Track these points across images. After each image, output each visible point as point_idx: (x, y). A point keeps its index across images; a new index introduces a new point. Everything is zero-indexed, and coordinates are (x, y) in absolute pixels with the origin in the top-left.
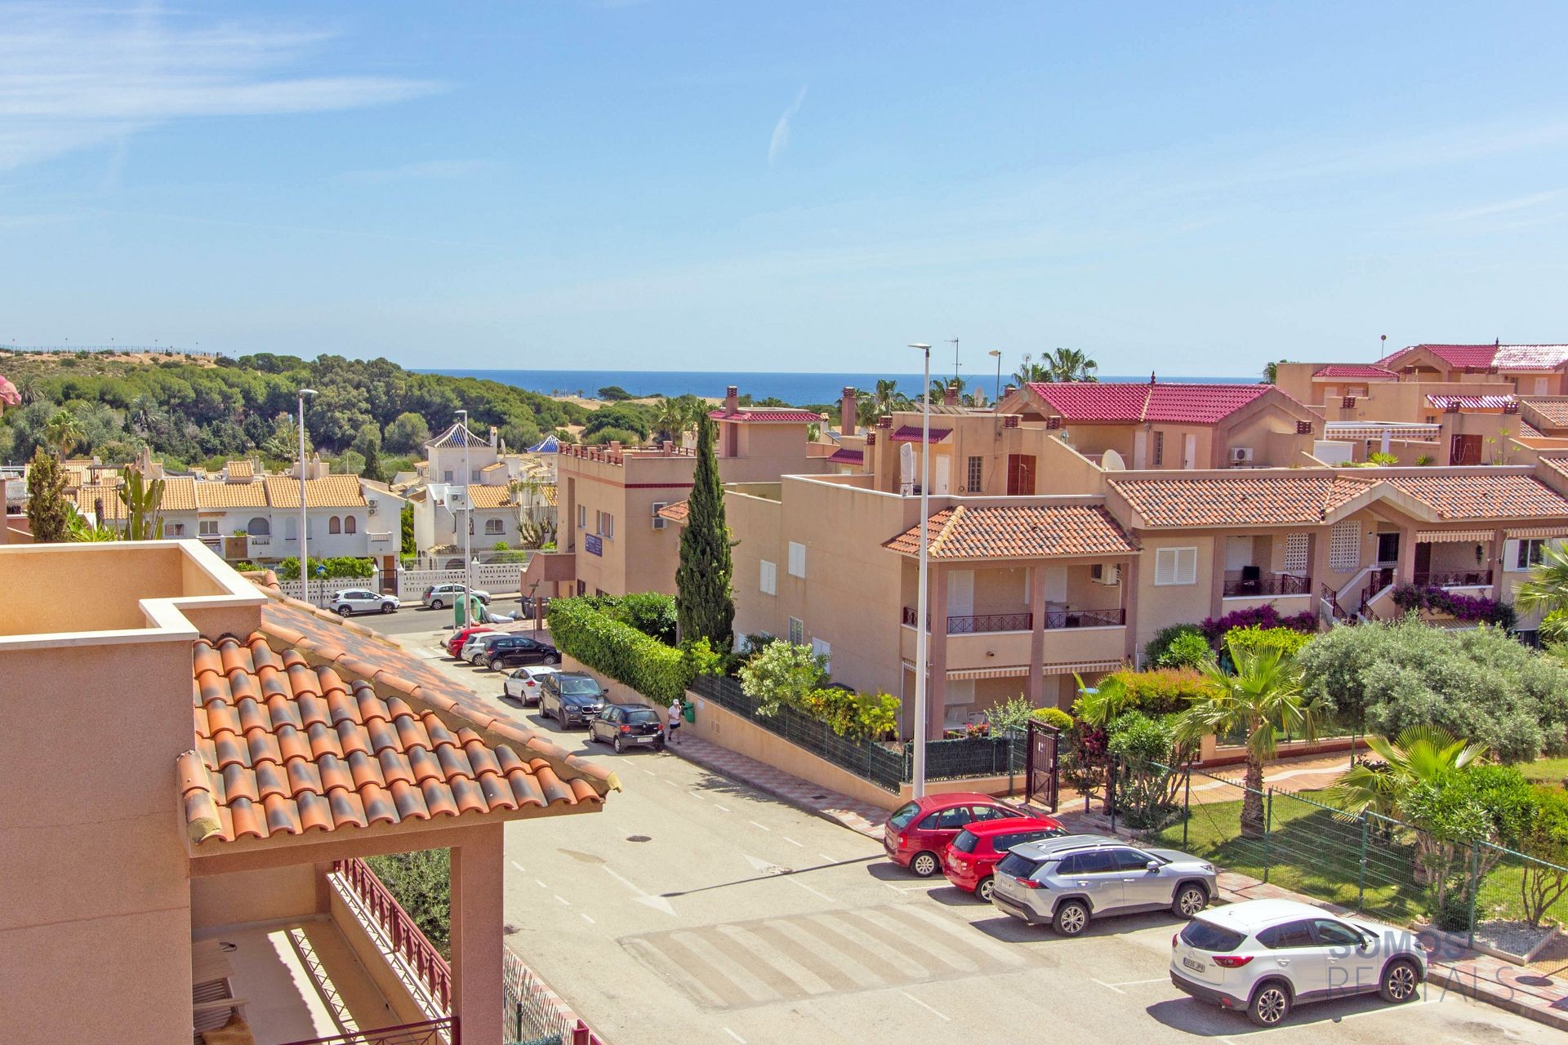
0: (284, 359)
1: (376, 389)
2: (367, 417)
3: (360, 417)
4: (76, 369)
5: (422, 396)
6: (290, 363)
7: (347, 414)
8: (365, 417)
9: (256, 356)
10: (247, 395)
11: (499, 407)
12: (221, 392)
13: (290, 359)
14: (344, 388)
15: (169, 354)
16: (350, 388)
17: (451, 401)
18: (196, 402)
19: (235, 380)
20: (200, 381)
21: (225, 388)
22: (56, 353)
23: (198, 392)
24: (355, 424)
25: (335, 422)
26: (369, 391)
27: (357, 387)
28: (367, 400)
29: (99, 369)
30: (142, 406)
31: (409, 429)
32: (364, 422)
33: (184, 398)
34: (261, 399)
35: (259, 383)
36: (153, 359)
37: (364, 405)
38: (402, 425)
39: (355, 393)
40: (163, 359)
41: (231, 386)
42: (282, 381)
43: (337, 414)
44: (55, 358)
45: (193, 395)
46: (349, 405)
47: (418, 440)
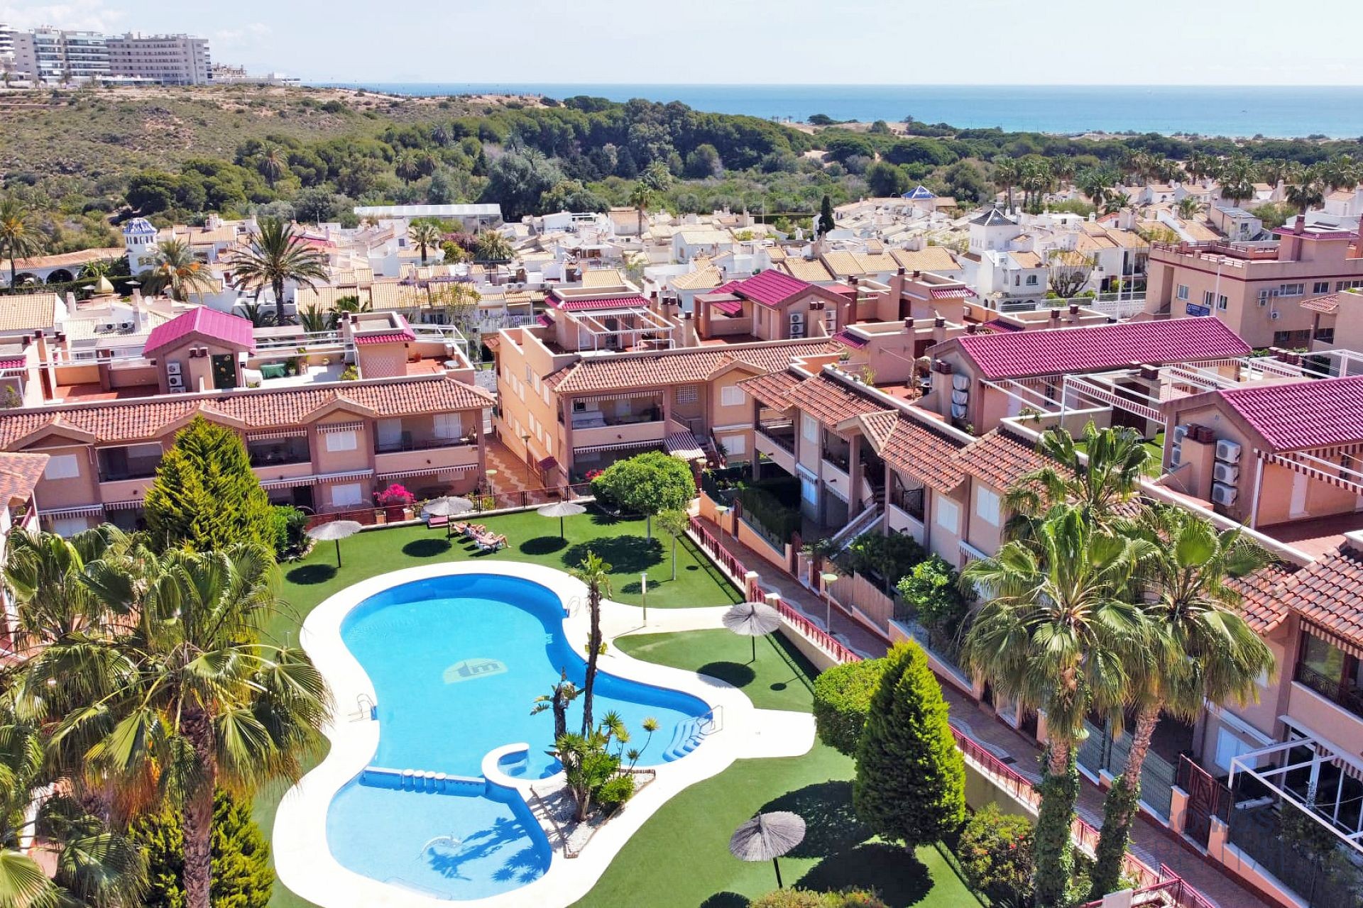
0: (596, 100)
1: (675, 125)
2: (671, 147)
3: (667, 147)
4: (450, 110)
5: (710, 131)
6: (604, 103)
7: (657, 145)
8: (669, 147)
9: (576, 98)
10: (577, 128)
11: (767, 138)
12: (560, 128)
13: (601, 100)
14: (653, 124)
15: (508, 96)
16: (657, 125)
17: (732, 134)
18: (541, 134)
19: (569, 118)
20: (543, 119)
21: (562, 125)
22: (433, 98)
24: (663, 153)
25: (648, 151)
26: (670, 127)
27: (662, 123)
28: (669, 134)
29: (466, 110)
31: (703, 157)
32: (669, 151)
34: (587, 132)
35: (584, 120)
36: (498, 101)
37: (668, 138)
38: (701, 153)
39: (661, 128)
40: (506, 101)
41: (566, 122)
42: (601, 117)
43: (650, 145)
44: (433, 102)
45: (539, 130)
46: (658, 138)
47: (711, 165)
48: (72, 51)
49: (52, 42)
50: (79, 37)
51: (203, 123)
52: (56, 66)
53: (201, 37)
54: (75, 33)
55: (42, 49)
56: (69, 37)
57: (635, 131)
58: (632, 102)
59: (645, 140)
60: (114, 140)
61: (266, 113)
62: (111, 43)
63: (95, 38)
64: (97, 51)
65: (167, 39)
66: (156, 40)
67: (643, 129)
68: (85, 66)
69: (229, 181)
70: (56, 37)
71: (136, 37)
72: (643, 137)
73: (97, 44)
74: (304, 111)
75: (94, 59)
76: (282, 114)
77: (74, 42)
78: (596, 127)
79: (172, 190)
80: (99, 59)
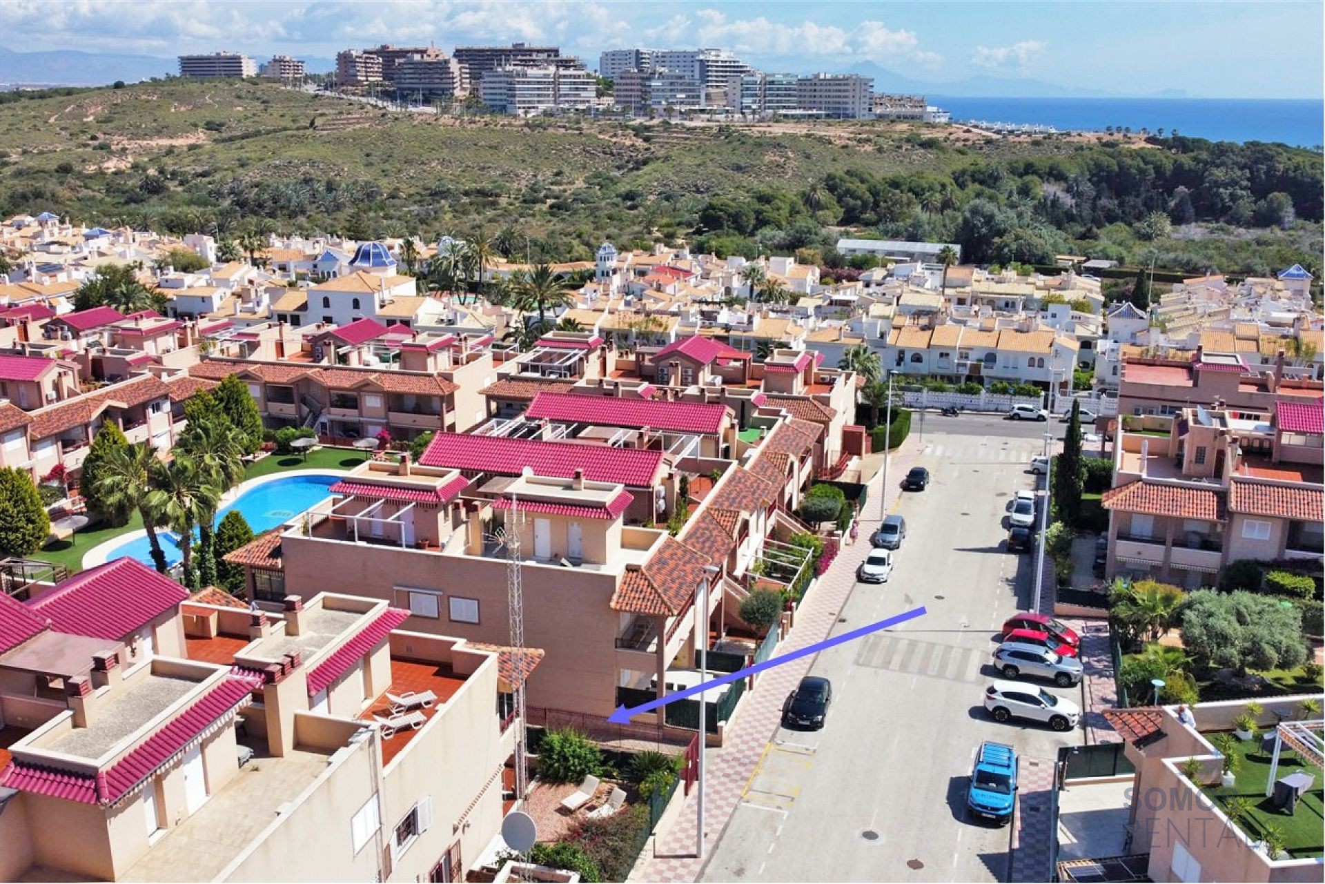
0: (1194, 141)
1: (1258, 170)
2: (1246, 192)
3: (1239, 192)
4: (1039, 148)
5: (1295, 177)
6: (1198, 144)
7: (1230, 190)
8: (1244, 193)
9: (1173, 138)
10: (1158, 169)
12: (1138, 169)
13: (1199, 141)
14: (1232, 169)
16: (1236, 170)
18: (1118, 175)
21: (1142, 165)
23: (1120, 167)
24: (1233, 197)
25: (1218, 195)
26: (1251, 173)
27: (1241, 169)
28: (1248, 179)
29: (1057, 147)
30: (1076, 180)
31: (1275, 205)
32: (1242, 197)
33: (1109, 172)
34: (1168, 173)
35: (1170, 160)
36: (1098, 139)
37: (1245, 183)
38: (1271, 201)
39: (1239, 173)
40: (1106, 139)
41: (1146, 163)
42: (1187, 159)
43: (1221, 190)
44: (1029, 139)
45: (1116, 170)
46: (1234, 183)
47: (1282, 214)
48: (770, 89)
49: (755, 83)
50: (778, 77)
51: (808, 157)
52: (754, 102)
53: (869, 76)
54: (773, 75)
55: (747, 89)
56: (768, 79)
57: (1211, 174)
58: (1219, 145)
59: (1217, 184)
60: (739, 168)
61: (869, 148)
62: (801, 82)
63: (789, 79)
64: (790, 89)
65: (843, 79)
66: (836, 79)
67: (1219, 173)
68: (778, 102)
69: (778, 209)
70: (758, 78)
71: (822, 77)
72: (1216, 182)
73: (790, 83)
74: (900, 147)
75: (785, 96)
76: (880, 150)
77: (772, 82)
78: (1178, 167)
79: (729, 215)
80: (790, 95)
